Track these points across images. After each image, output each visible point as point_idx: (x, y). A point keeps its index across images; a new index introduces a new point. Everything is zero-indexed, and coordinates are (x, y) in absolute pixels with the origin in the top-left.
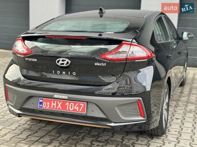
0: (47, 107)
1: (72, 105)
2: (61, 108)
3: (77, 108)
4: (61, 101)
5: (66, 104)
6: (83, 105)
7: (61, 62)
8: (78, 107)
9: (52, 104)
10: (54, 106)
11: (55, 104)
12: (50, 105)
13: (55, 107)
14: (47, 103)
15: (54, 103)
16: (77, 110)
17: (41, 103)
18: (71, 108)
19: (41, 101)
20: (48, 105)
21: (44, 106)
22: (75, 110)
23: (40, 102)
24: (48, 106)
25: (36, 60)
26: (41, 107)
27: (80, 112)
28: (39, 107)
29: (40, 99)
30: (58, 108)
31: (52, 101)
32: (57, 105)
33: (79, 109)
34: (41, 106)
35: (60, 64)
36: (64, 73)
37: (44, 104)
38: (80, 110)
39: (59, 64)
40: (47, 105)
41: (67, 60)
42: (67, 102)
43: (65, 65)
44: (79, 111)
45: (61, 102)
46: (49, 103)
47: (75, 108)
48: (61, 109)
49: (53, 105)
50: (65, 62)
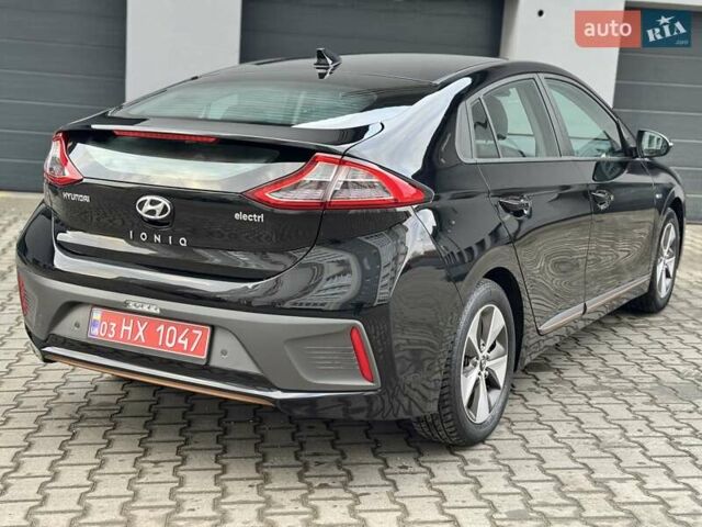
0: (110, 336)
1: (172, 332)
2: (143, 340)
3: (185, 342)
4: (146, 320)
5: (158, 330)
6: (200, 333)
7: (148, 207)
9: (124, 328)
10: (126, 331)
11: (130, 328)
12: (118, 329)
13: (129, 338)
14: (111, 324)
15: (127, 324)
16: (185, 348)
17: (96, 324)
18: (170, 341)
19: (97, 317)
20: (113, 329)
22: (178, 346)
23: (93, 320)
24: (111, 333)
25: (86, 199)
26: (96, 334)
27: (192, 353)
28: (92, 333)
30: (136, 338)
31: (124, 320)
32: (135, 330)
33: (190, 345)
34: (96, 330)
35: (146, 213)
36: (157, 238)
38: (192, 349)
39: (142, 213)
40: (109, 331)
41: (164, 202)
42: (160, 323)
43: (157, 217)
44: (188, 351)
45: (146, 323)
46: (114, 325)
47: (180, 341)
48: (143, 344)
50: (159, 208)
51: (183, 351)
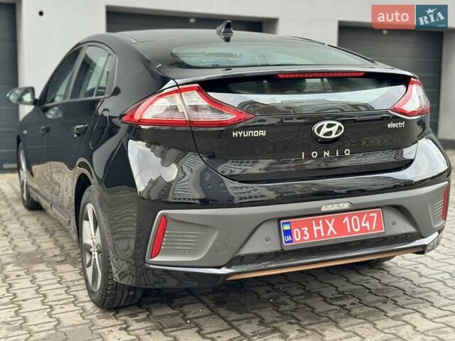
0: (305, 238)
1: (355, 220)
2: (335, 233)
3: (367, 224)
4: (333, 217)
5: (344, 222)
6: (375, 215)
7: (325, 130)
8: (368, 222)
9: (315, 228)
10: (319, 231)
11: (321, 227)
12: (311, 232)
13: (323, 234)
14: (303, 229)
15: (318, 225)
16: (369, 228)
17: (288, 233)
18: (356, 227)
19: (287, 227)
20: (306, 232)
21: (298, 237)
22: (363, 229)
23: (285, 231)
24: (306, 236)
26: (291, 241)
27: (374, 230)
28: (286, 242)
29: (283, 223)
30: (329, 234)
31: (314, 222)
32: (326, 228)
33: (371, 226)
34: (290, 238)
36: (326, 154)
37: (297, 232)
38: (374, 227)
39: (321, 135)
40: (303, 234)
41: (338, 124)
42: (344, 216)
43: (333, 136)
44: (371, 230)
45: (333, 220)
46: (306, 229)
47: (363, 225)
48: (336, 235)
49: (317, 230)
50: (334, 129)
51: (368, 231)
